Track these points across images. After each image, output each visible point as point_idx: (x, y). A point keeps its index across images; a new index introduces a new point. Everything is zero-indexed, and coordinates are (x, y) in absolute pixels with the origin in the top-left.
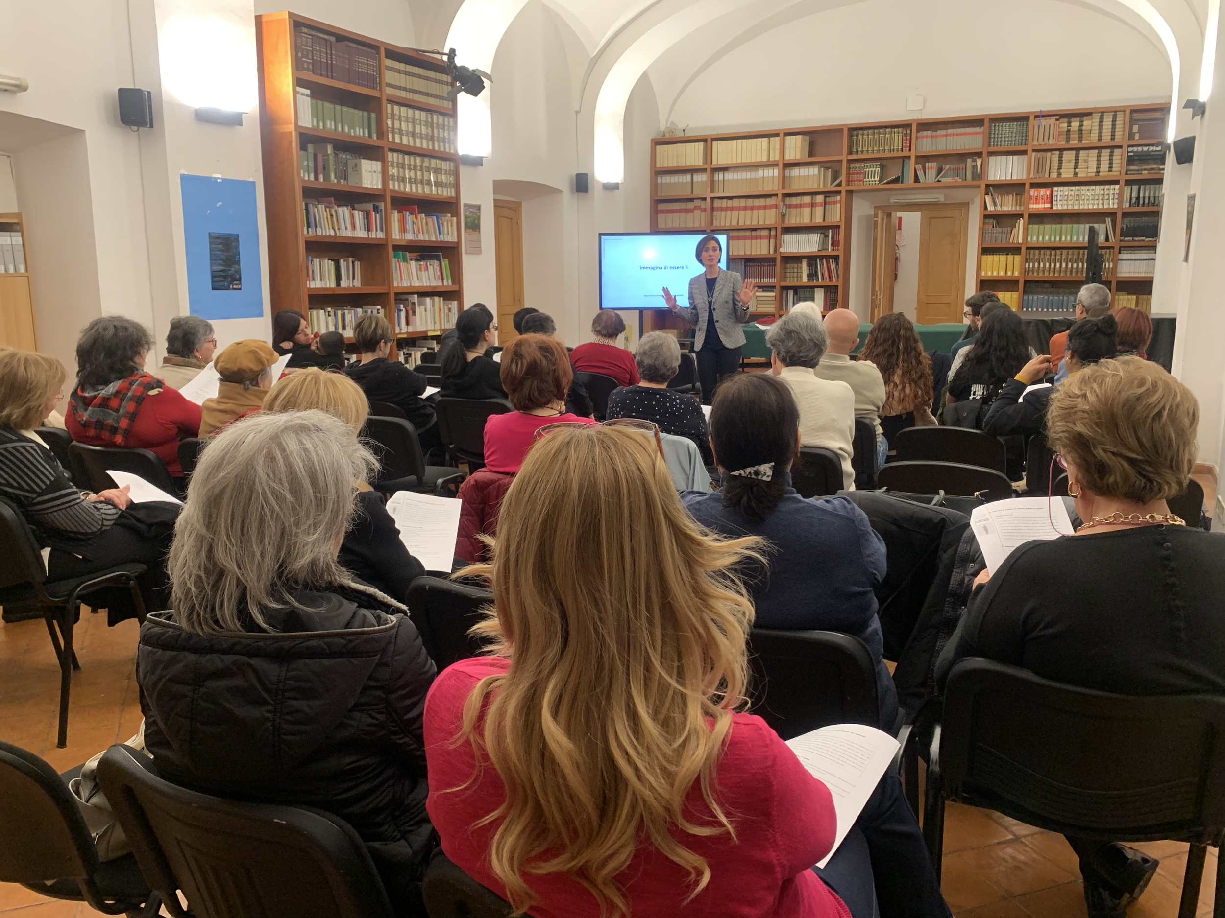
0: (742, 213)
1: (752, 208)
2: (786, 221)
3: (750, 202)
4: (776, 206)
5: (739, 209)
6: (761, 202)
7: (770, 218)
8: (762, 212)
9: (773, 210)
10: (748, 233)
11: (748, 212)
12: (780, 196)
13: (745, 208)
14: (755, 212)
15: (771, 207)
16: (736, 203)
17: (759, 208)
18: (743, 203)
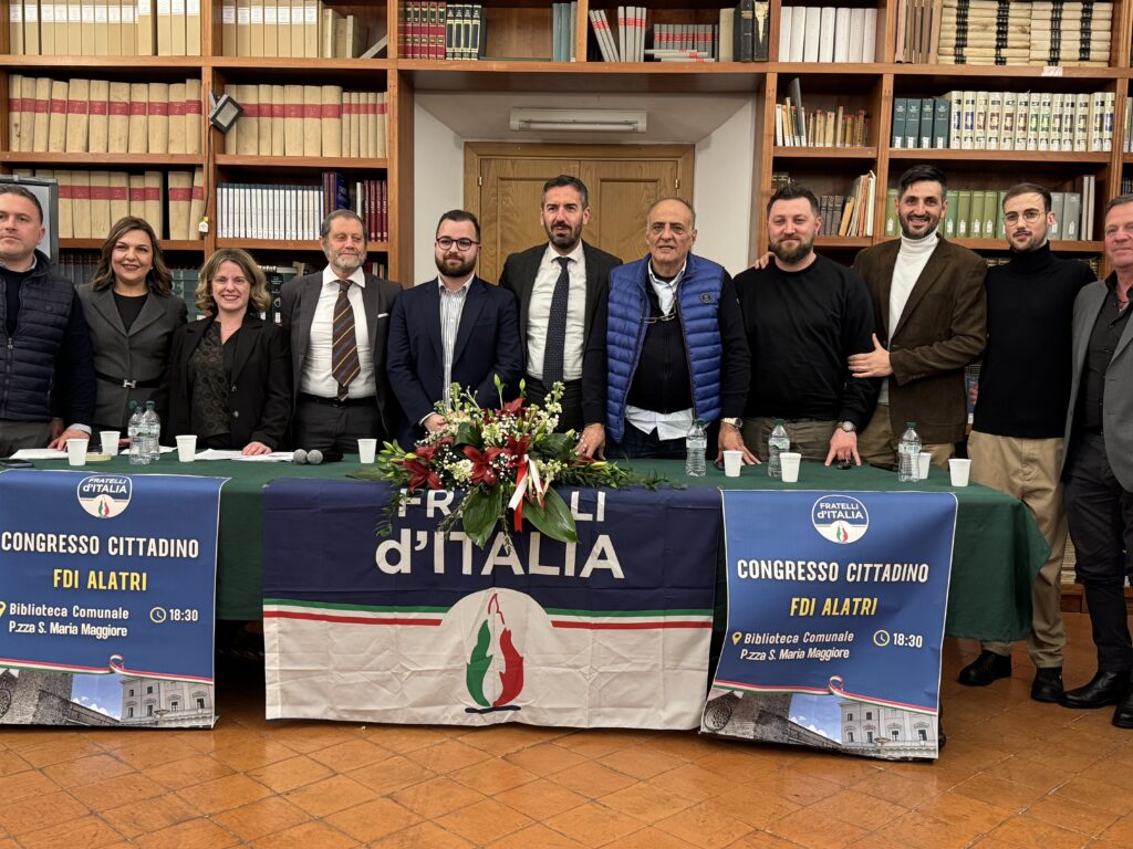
0: (98, 121)
1: (129, 109)
2: (232, 150)
3: (121, 92)
4: (198, 107)
5: (89, 108)
6: (155, 93)
7: (181, 138)
8: (157, 120)
9: (192, 118)
10: (119, 181)
11: (118, 121)
12: (207, 76)
13: (108, 108)
14: (138, 119)
15: (184, 109)
16: (79, 90)
17: (148, 109)
18: (99, 91)
